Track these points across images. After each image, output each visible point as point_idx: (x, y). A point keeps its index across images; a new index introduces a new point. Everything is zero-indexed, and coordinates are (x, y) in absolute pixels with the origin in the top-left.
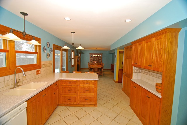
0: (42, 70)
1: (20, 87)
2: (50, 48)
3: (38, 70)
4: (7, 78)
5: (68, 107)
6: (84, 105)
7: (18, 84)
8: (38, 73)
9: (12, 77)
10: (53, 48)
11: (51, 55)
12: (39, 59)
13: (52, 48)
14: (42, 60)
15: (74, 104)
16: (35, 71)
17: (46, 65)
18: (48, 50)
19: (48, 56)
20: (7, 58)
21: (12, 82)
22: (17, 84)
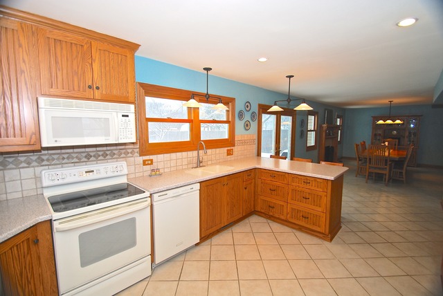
0: (236, 149)
1: (203, 168)
2: (251, 112)
3: (229, 148)
4: (190, 154)
5: (269, 221)
6: (301, 229)
7: (201, 165)
8: (229, 153)
9: (195, 153)
10: (259, 110)
11: (254, 125)
12: (232, 132)
13: (257, 112)
14: (236, 133)
15: (279, 219)
16: (225, 150)
17: (244, 142)
18: (247, 117)
19: (247, 126)
20: (192, 130)
21: (195, 160)
22: (199, 164)
